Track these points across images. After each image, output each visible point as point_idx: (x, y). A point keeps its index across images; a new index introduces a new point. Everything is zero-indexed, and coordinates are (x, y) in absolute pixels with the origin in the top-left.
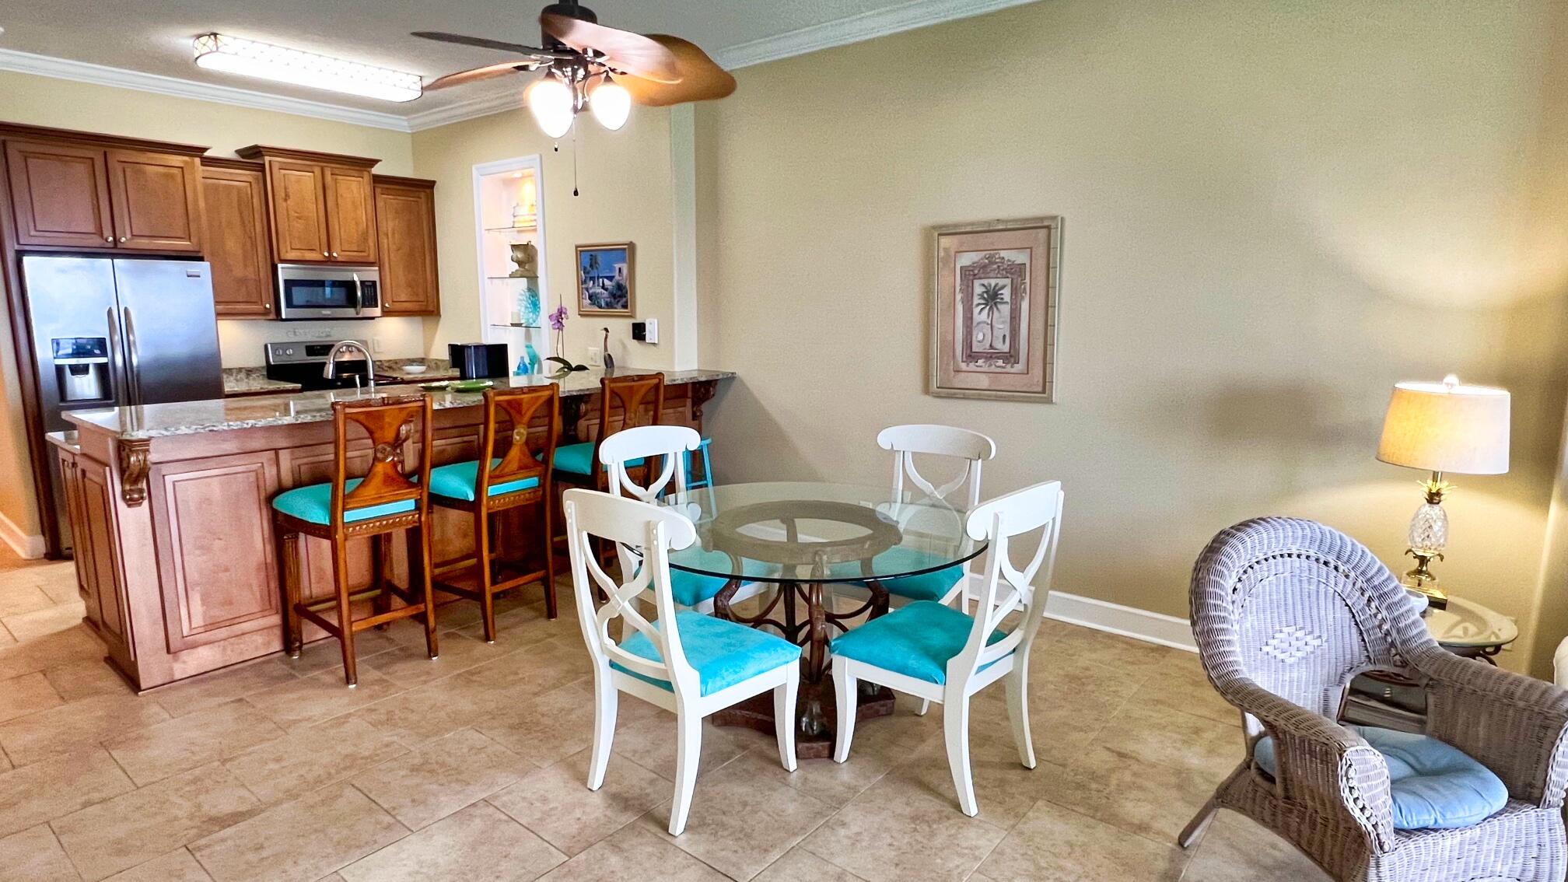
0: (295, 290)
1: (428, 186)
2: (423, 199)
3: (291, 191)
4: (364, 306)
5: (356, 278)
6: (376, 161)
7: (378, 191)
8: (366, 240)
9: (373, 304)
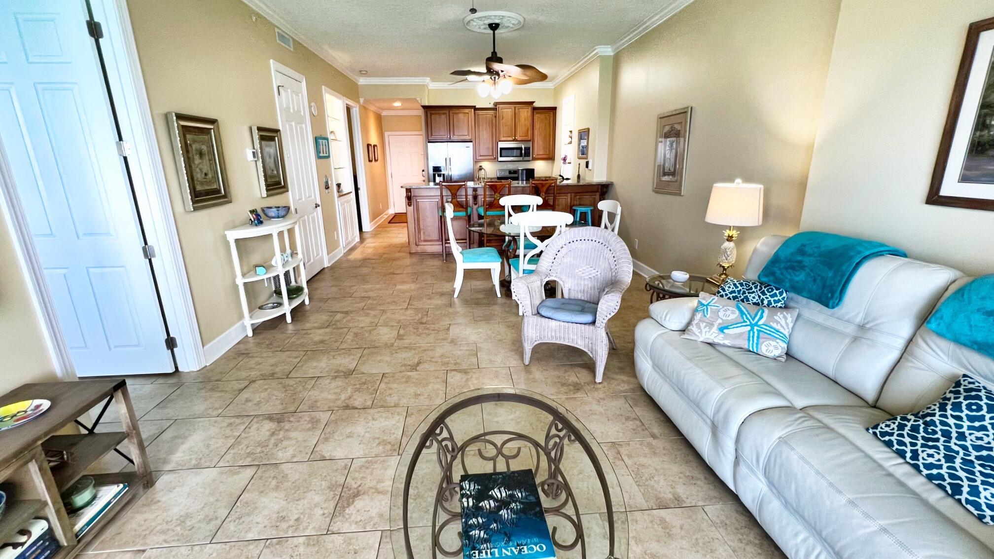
0: (503, 151)
1: (554, 109)
2: (552, 115)
3: (504, 116)
4: (525, 156)
5: (523, 147)
6: (534, 102)
7: (535, 113)
8: (528, 132)
9: (529, 156)
